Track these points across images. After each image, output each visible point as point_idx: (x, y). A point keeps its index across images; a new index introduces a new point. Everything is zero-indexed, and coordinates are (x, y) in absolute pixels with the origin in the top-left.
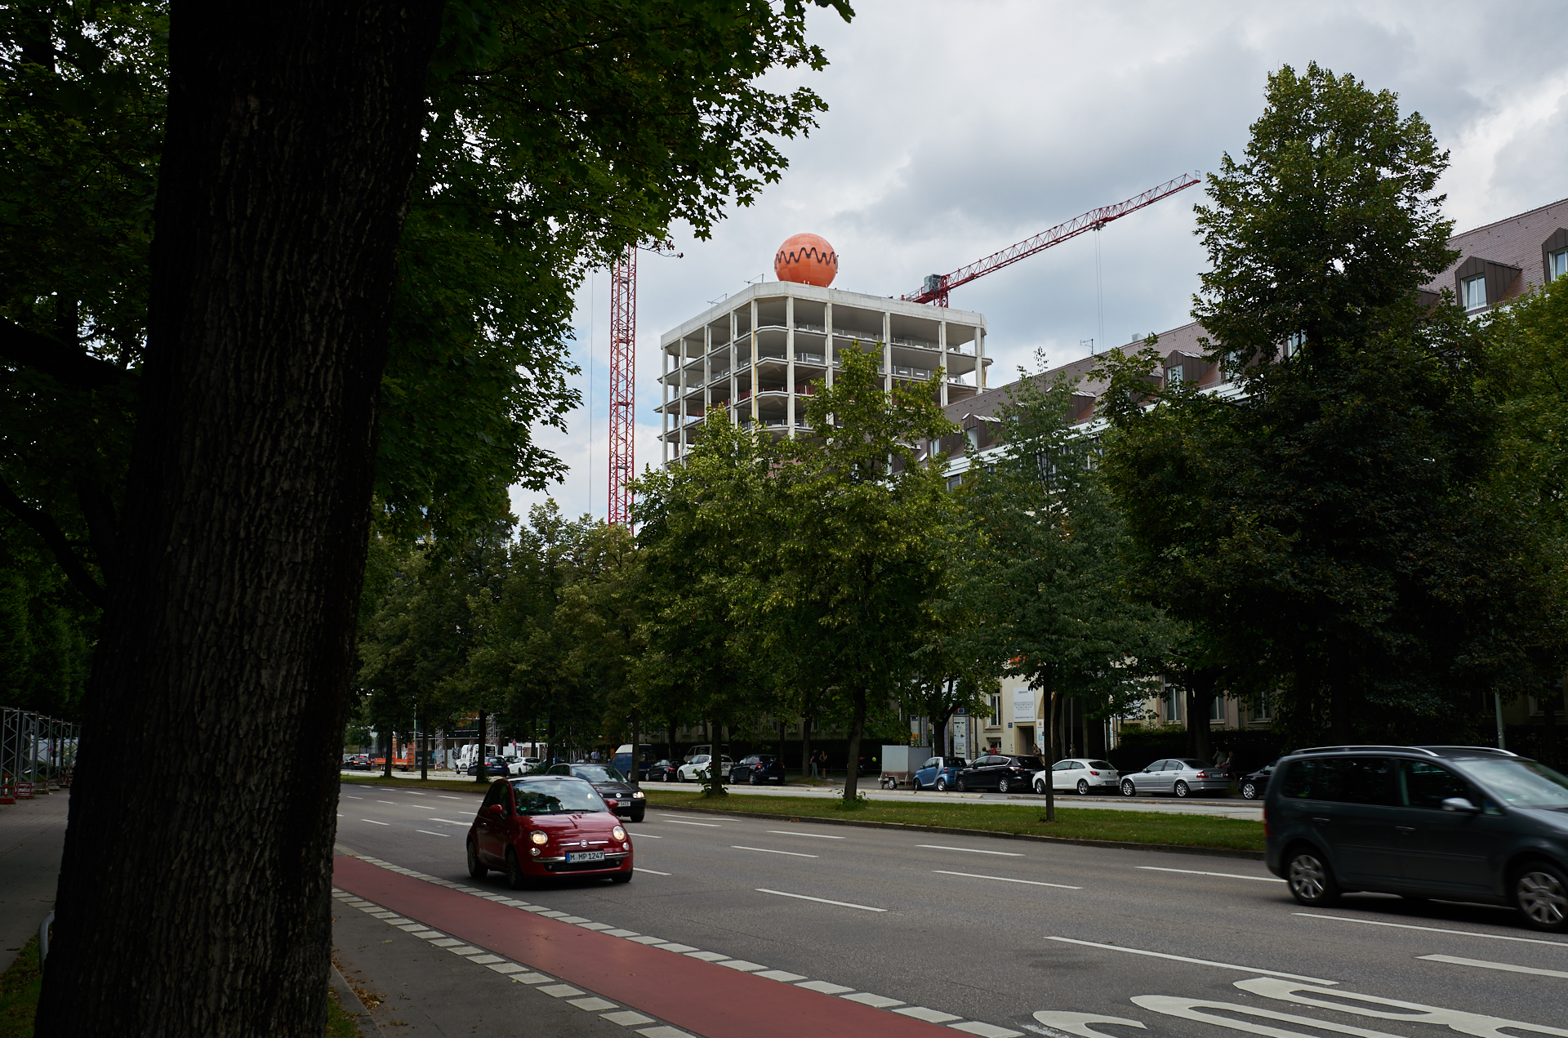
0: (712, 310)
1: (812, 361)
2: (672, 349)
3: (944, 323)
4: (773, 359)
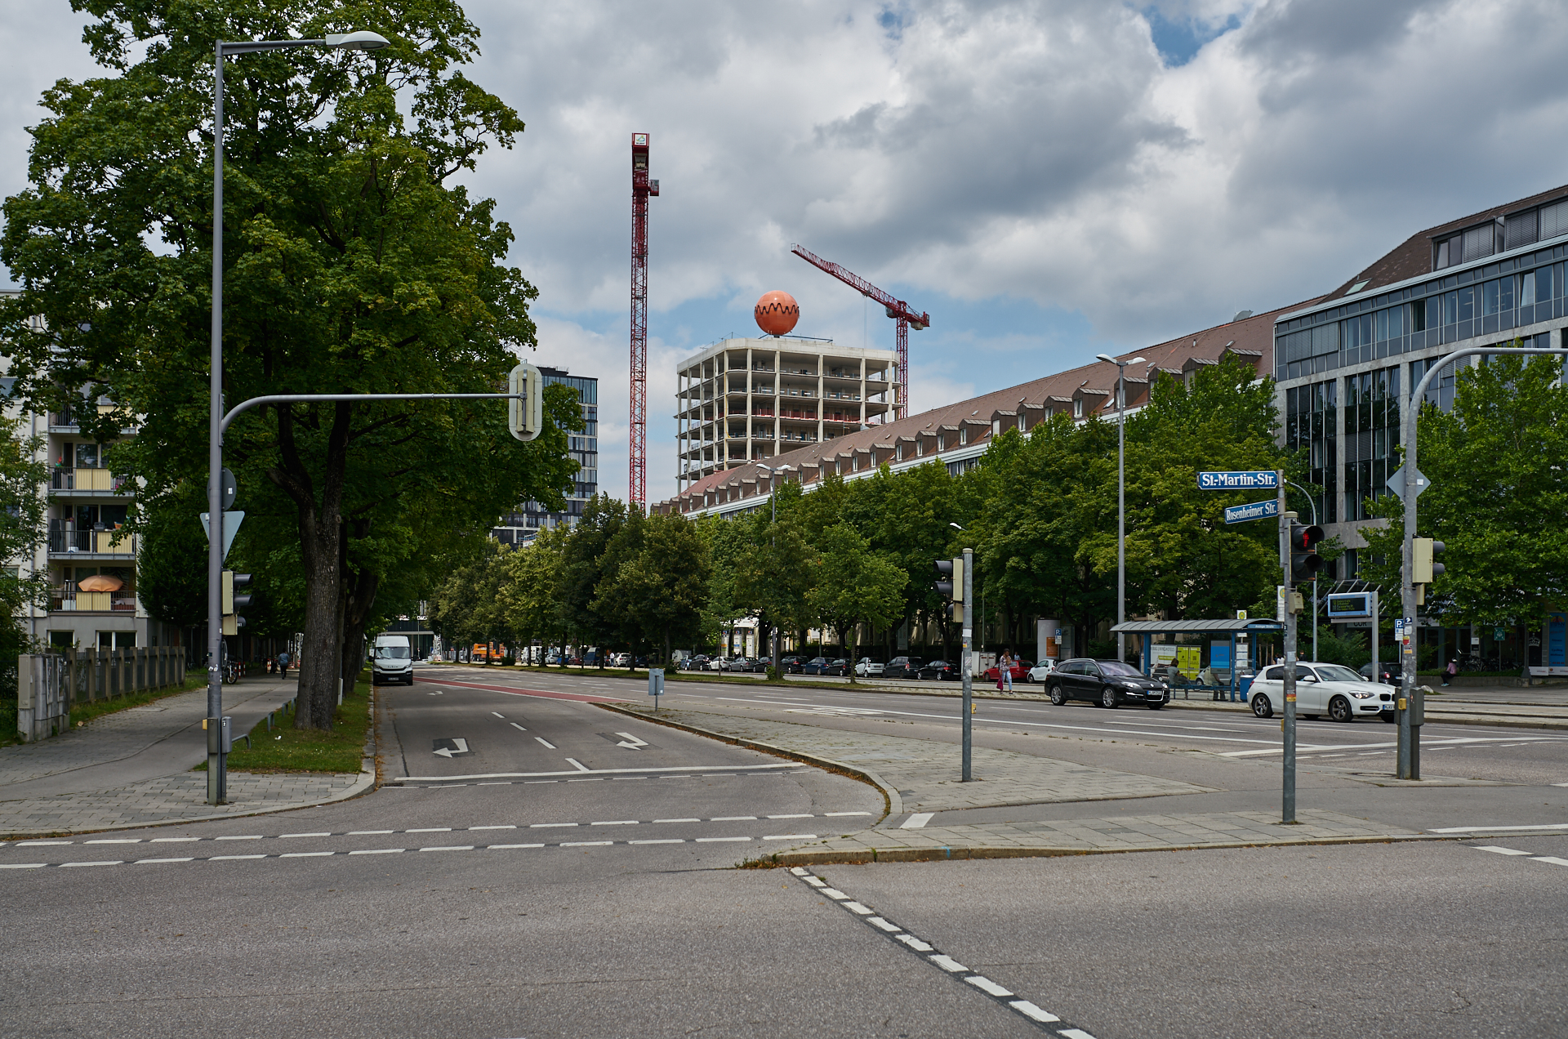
0: (703, 353)
3: (864, 360)
4: (735, 393)
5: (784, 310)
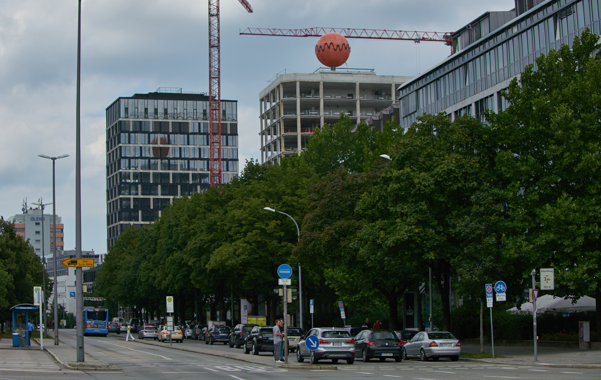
1: (312, 114)
2: (265, 99)
3: (394, 84)
4: (288, 116)
5: (335, 47)
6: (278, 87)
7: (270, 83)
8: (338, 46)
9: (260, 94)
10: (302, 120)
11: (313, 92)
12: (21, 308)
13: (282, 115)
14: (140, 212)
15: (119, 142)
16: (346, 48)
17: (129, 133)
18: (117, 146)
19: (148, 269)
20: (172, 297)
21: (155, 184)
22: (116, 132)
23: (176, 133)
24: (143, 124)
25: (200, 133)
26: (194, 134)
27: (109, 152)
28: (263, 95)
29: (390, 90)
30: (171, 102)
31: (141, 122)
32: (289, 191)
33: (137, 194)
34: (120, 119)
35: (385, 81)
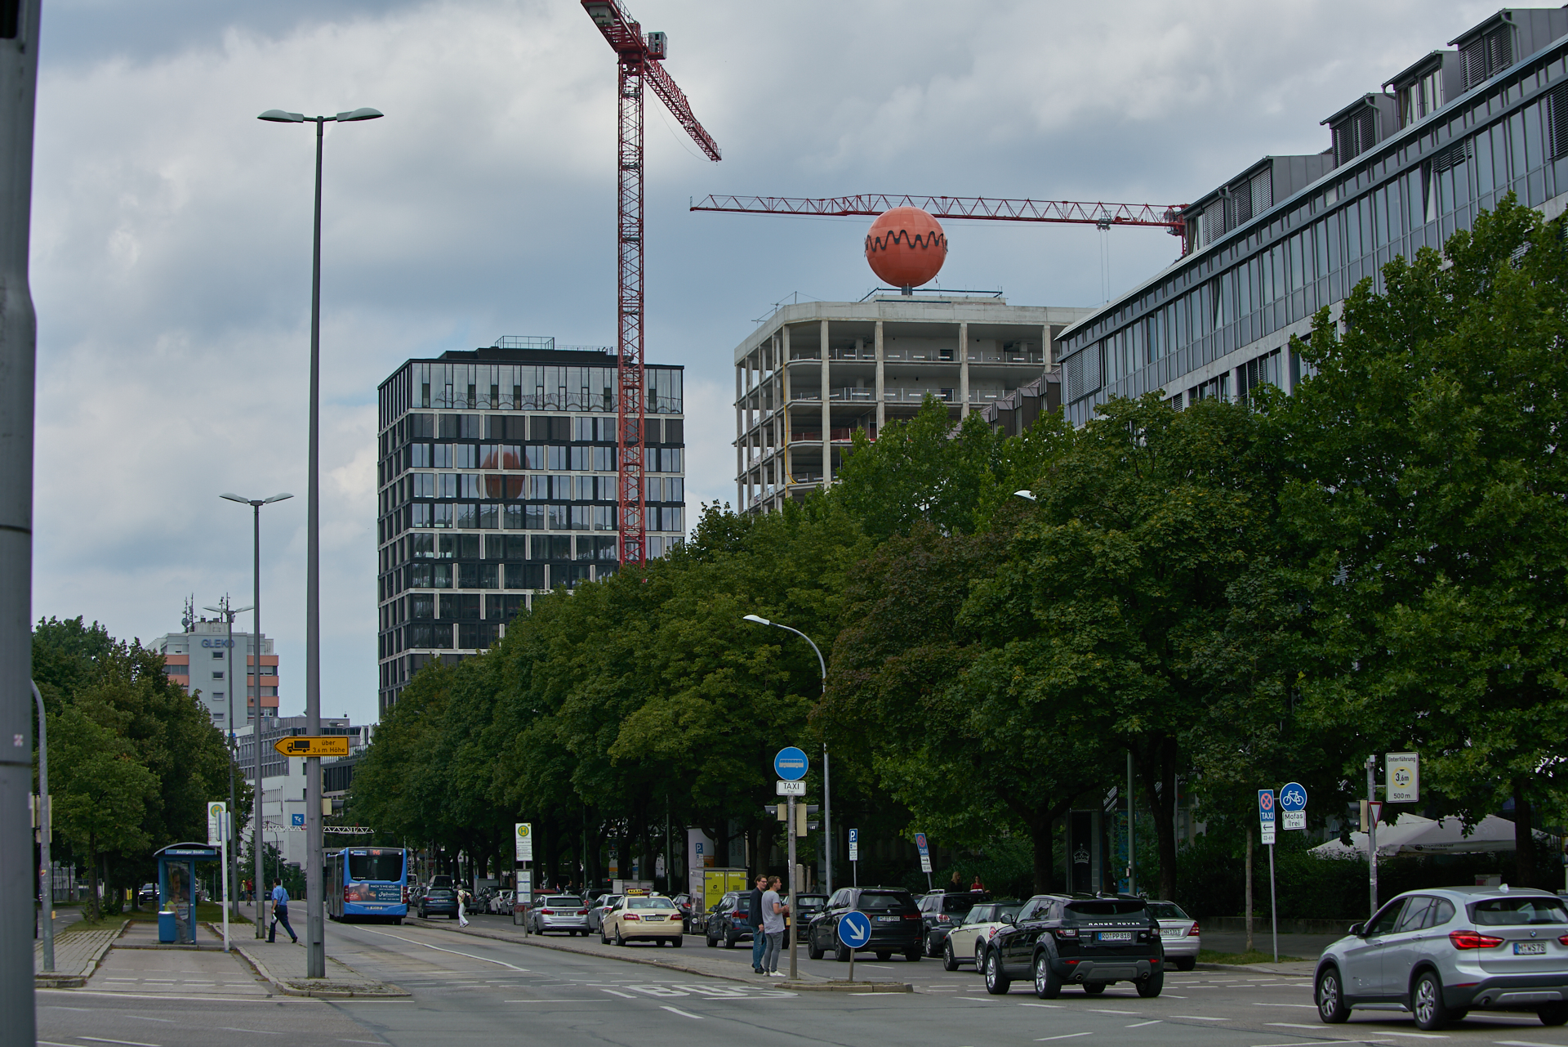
3: (1049, 327)
4: (802, 401)
5: (912, 241)
6: (779, 333)
7: (761, 324)
8: (918, 238)
9: (736, 351)
10: (834, 411)
11: (860, 345)
12: (179, 852)
13: (788, 400)
14: (456, 627)
15: (408, 464)
16: (937, 243)
17: (432, 442)
18: (403, 474)
19: (473, 761)
20: (528, 826)
21: (492, 563)
22: (402, 440)
23: (541, 443)
24: (464, 421)
25: (595, 442)
26: (581, 443)
27: (385, 488)
28: (743, 354)
29: (1040, 339)
30: (529, 370)
31: (459, 416)
32: (803, 576)
33: (449, 586)
34: (411, 411)
35: (1028, 320)
